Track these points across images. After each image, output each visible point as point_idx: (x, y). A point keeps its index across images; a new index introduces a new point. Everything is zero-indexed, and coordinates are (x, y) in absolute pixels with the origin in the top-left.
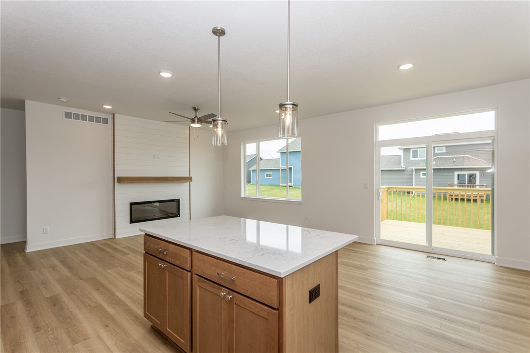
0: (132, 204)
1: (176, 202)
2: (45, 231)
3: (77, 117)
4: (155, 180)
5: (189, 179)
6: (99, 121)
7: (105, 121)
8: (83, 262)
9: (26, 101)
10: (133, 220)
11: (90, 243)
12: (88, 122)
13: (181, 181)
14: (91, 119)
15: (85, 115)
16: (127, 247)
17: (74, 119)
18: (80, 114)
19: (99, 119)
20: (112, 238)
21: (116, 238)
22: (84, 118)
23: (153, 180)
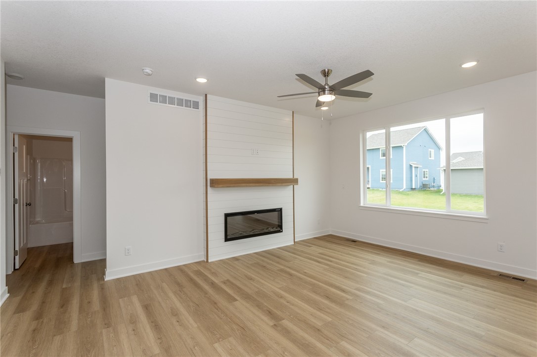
0: (227, 216)
1: (277, 212)
2: (127, 251)
3: (164, 99)
4: (255, 183)
5: (294, 181)
6: (189, 105)
7: (196, 105)
8: (175, 313)
9: (106, 79)
10: (228, 237)
11: (179, 269)
12: (176, 106)
13: (284, 184)
14: (180, 102)
15: (173, 98)
16: (228, 280)
17: (160, 102)
18: (168, 95)
19: (189, 103)
20: (203, 261)
21: (209, 261)
22: (172, 101)
23: (253, 183)
